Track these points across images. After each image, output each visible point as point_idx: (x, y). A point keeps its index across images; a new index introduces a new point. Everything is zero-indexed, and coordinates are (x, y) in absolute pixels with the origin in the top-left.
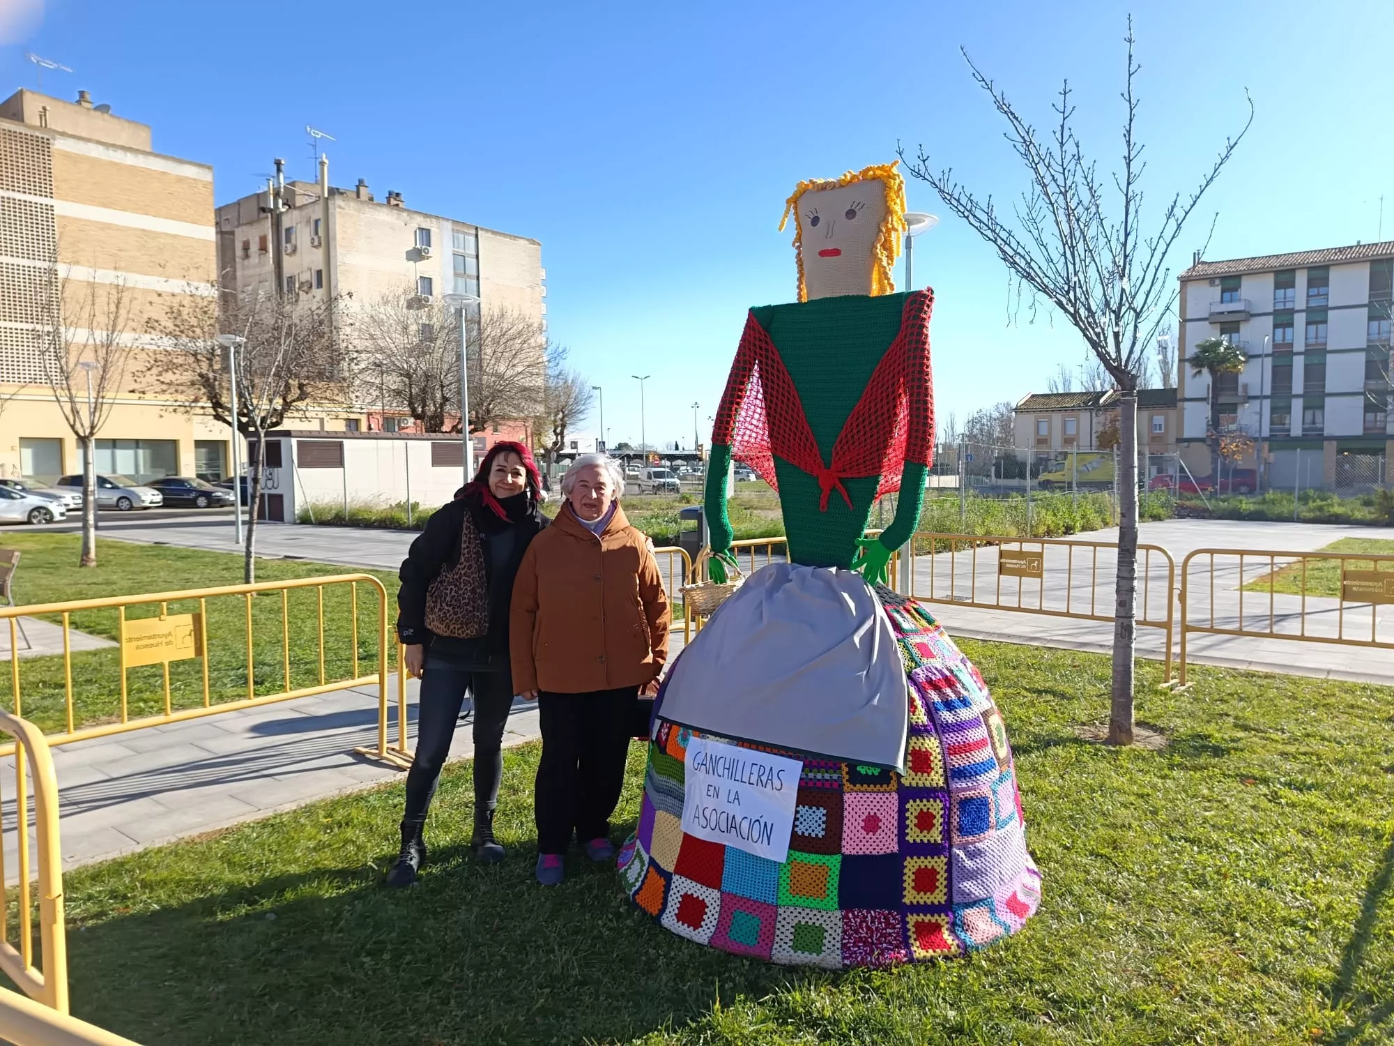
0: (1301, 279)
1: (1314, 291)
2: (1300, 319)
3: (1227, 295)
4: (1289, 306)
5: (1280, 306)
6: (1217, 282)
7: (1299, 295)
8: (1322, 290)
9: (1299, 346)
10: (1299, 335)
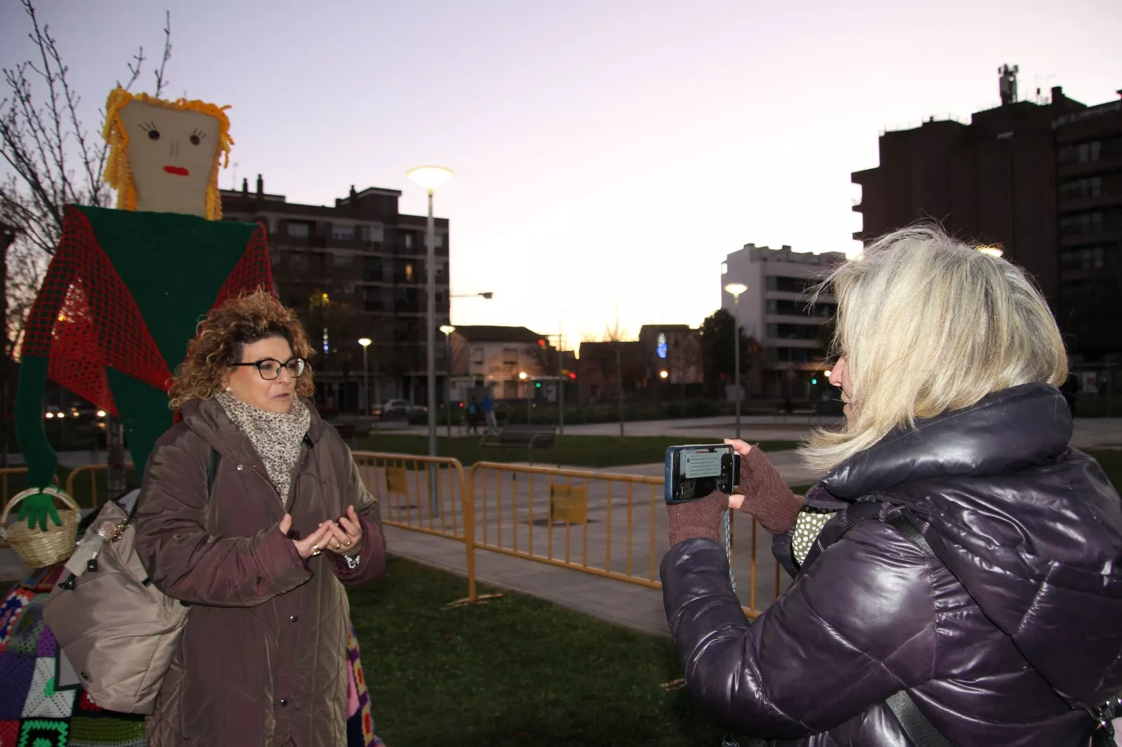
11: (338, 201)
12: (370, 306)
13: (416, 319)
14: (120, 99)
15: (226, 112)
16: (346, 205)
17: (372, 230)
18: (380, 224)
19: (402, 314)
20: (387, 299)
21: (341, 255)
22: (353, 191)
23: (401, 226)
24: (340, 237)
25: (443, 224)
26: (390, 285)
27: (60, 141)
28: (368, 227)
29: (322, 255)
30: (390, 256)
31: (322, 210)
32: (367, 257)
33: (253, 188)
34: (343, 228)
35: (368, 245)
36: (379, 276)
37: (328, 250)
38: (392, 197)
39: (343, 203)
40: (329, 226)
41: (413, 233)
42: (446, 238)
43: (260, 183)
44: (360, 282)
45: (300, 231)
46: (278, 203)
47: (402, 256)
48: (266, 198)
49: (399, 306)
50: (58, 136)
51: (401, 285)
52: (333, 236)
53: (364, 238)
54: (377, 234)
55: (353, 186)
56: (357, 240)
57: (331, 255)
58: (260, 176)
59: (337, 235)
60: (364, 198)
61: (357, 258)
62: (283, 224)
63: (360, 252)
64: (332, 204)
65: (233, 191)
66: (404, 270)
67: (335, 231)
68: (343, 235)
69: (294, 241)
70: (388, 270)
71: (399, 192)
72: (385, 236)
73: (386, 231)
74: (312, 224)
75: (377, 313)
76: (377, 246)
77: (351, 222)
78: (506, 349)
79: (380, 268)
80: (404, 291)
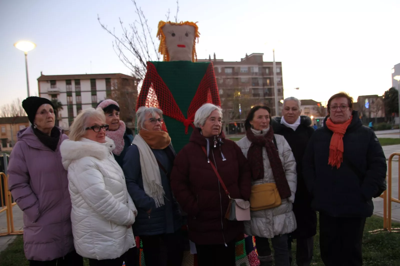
0: (73, 83)
1: (77, 86)
2: (74, 94)
3: (52, 86)
4: (70, 90)
5: (68, 90)
6: (49, 82)
7: (73, 87)
8: (79, 86)
9: (74, 102)
10: (74, 99)
11: (242, 59)
12: (255, 95)
13: (271, 99)
14: (162, 24)
15: (197, 24)
16: (245, 60)
17: (254, 68)
18: (257, 66)
19: (267, 97)
20: (261, 92)
21: (244, 78)
22: (247, 55)
23: (265, 66)
24: (243, 72)
25: (279, 64)
26: (262, 87)
27: (147, 45)
28: (253, 67)
29: (237, 78)
30: (261, 77)
31: (236, 63)
32: (253, 78)
33: (212, 58)
34: (244, 68)
35: (253, 73)
36: (257, 84)
37: (239, 77)
38: (261, 55)
39: (243, 60)
40: (239, 68)
41: (269, 68)
42: (281, 69)
43: (215, 55)
44: (251, 87)
45: (229, 71)
46: (221, 62)
47: (265, 77)
48: (217, 61)
49: (265, 95)
50: (146, 43)
51: (266, 87)
52: (241, 72)
53: (252, 71)
54: (256, 69)
56: (249, 72)
57: (240, 78)
58: (214, 53)
59: (242, 71)
60: (251, 57)
61: (249, 78)
62: (223, 69)
63: (250, 77)
64: (240, 60)
65: (206, 59)
66: (266, 81)
67: (241, 69)
68: (244, 71)
69: (228, 74)
70: (261, 82)
71: (263, 54)
72: (259, 70)
73: (259, 68)
74: (233, 68)
75: (257, 98)
76: (256, 73)
77: (247, 66)
78: (305, 108)
79: (258, 81)
80: (267, 89)
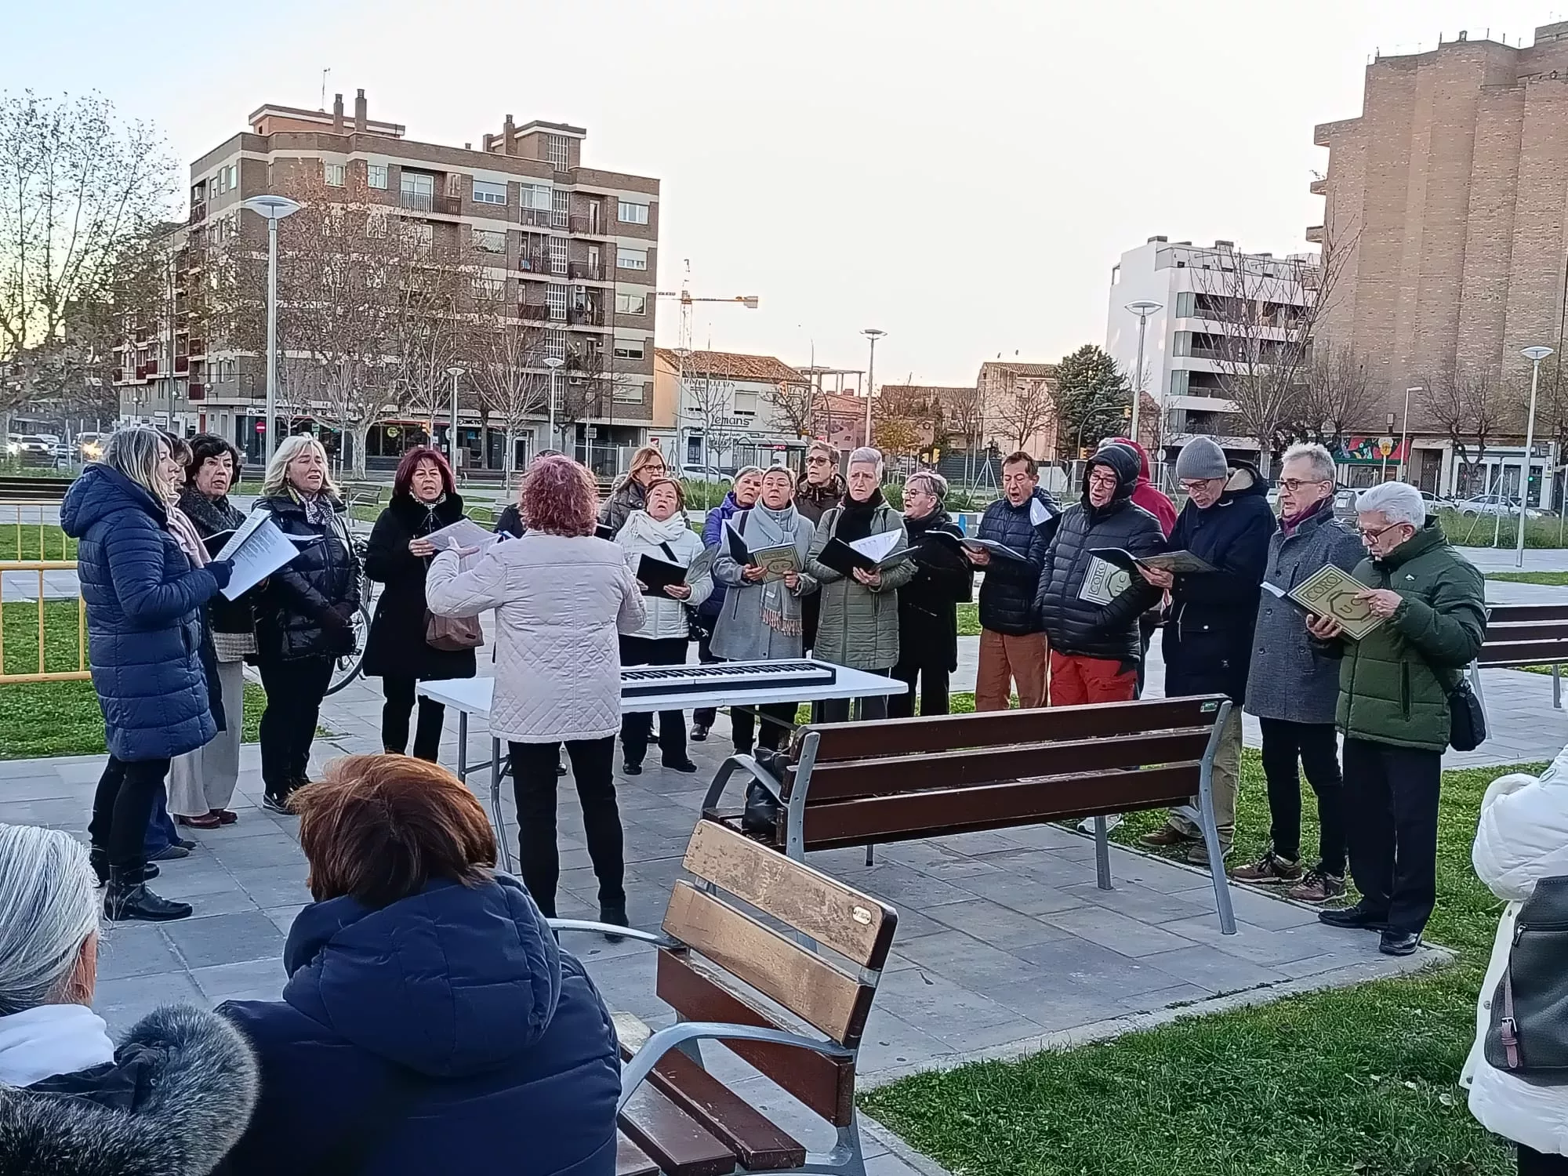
11: (489, 139)
12: (525, 311)
16: (500, 147)
17: (535, 189)
18: (550, 183)
19: (577, 328)
20: (557, 305)
21: (491, 231)
22: (509, 125)
23: (582, 187)
24: (484, 200)
25: (651, 186)
26: (564, 281)
28: (530, 186)
29: (456, 224)
30: (565, 234)
31: (464, 156)
32: (525, 233)
33: (349, 111)
34: (490, 185)
35: (531, 213)
36: (543, 264)
37: (463, 219)
38: (573, 137)
39: (493, 144)
40: (469, 181)
41: (601, 198)
42: (653, 208)
43: (361, 101)
45: (421, 186)
46: (390, 139)
47: (581, 235)
48: (371, 128)
49: (573, 314)
51: (577, 282)
52: (474, 197)
53: (523, 203)
54: (543, 197)
55: (509, 118)
56: (510, 207)
57: (468, 227)
58: (361, 92)
59: (479, 195)
60: (529, 135)
61: (511, 234)
62: (395, 174)
63: (516, 226)
64: (478, 146)
65: (321, 114)
66: (586, 256)
67: (477, 189)
68: (490, 197)
69: (412, 201)
70: (559, 258)
71: (583, 131)
72: (555, 202)
73: (556, 194)
74: (440, 177)
75: (537, 324)
76: (541, 217)
77: (505, 177)
78: (740, 392)
79: (546, 252)
80: (583, 290)
